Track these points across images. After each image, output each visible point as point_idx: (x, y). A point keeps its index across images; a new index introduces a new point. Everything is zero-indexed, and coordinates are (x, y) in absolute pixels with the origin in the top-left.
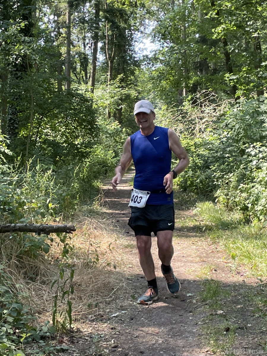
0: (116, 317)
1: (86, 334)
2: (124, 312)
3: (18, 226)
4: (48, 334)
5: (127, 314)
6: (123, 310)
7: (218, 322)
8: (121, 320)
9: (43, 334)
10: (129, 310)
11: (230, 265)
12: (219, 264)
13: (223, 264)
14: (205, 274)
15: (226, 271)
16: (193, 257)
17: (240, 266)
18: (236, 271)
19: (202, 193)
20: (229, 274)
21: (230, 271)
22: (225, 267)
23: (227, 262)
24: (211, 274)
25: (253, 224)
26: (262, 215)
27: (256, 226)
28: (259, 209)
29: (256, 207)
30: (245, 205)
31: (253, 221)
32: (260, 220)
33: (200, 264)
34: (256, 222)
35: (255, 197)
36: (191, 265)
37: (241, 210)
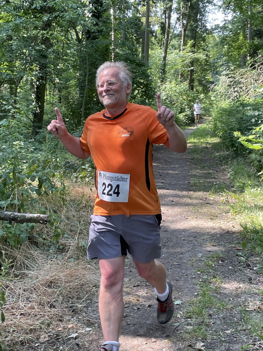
0: (75, 338)
2: (88, 329)
5: (91, 332)
6: (89, 326)
11: (240, 253)
12: (229, 251)
13: (234, 252)
14: (209, 266)
15: (235, 261)
16: (204, 239)
17: (252, 255)
18: (246, 262)
19: (242, 154)
20: (237, 266)
21: (239, 262)
22: (235, 255)
23: (239, 248)
24: (216, 266)
33: (209, 249)
36: (198, 251)
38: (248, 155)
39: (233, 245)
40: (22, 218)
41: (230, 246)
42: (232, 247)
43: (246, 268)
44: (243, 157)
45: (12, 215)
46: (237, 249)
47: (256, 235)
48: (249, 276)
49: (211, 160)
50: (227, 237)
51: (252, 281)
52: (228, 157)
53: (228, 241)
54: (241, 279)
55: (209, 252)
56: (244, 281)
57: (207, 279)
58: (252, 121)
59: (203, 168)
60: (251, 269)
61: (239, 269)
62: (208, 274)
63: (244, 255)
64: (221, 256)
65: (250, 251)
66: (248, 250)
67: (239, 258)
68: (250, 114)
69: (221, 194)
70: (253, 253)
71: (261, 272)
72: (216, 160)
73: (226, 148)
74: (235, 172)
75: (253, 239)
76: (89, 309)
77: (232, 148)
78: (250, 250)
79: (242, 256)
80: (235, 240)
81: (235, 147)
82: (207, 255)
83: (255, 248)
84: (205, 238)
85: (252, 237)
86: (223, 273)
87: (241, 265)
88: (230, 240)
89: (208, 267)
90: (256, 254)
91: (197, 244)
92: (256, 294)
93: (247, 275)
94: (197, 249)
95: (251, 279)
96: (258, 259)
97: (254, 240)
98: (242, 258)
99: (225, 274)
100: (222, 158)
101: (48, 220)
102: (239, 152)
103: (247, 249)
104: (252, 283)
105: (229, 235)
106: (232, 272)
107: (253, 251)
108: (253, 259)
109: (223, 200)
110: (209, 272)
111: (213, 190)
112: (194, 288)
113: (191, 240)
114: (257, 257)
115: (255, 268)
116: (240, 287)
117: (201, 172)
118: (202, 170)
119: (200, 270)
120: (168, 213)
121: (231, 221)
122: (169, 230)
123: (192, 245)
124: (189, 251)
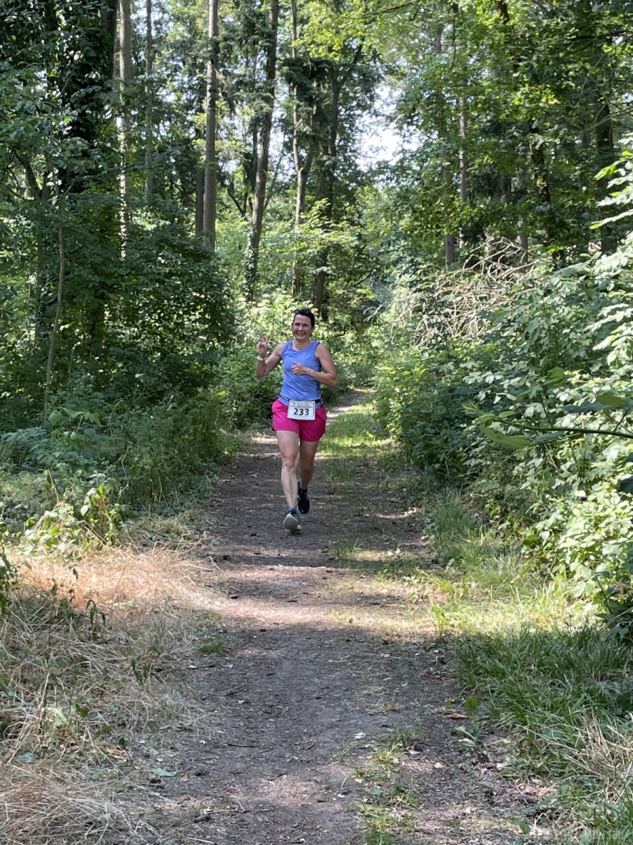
11: (462, 729)
12: (434, 723)
13: (446, 724)
14: (385, 763)
15: (449, 749)
16: (370, 695)
17: (492, 733)
18: (476, 750)
19: (456, 480)
20: (455, 761)
21: (460, 752)
22: (449, 734)
23: (459, 716)
24: (403, 764)
25: (552, 587)
26: (577, 560)
27: (560, 589)
28: (567, 545)
29: (563, 538)
30: (535, 533)
31: (555, 574)
32: (569, 574)
33: (384, 720)
34: (559, 579)
35: (562, 513)
36: (356, 725)
37: (526, 543)
38: (469, 482)
39: (444, 708)
41: (436, 710)
42: (441, 713)
43: (478, 766)
44: (459, 487)
46: (453, 718)
47: (498, 682)
48: (485, 787)
49: (378, 494)
50: (427, 689)
51: (495, 800)
52: (421, 487)
53: (431, 698)
54: (465, 794)
55: (384, 728)
56: (475, 798)
57: (381, 796)
58: (479, 396)
59: (359, 515)
60: (489, 768)
61: (461, 768)
62: (381, 783)
63: (472, 731)
64: (414, 735)
65: (485, 722)
66: (481, 720)
67: (460, 741)
68: (474, 379)
69: (408, 578)
70: (496, 725)
71: (515, 775)
72: (389, 496)
73: (416, 464)
74: (439, 524)
75: (493, 692)
77: (430, 463)
78: (485, 719)
79: (465, 736)
80: (447, 694)
81: (438, 461)
82: (380, 736)
83: (497, 714)
84: (372, 693)
85: (489, 685)
86: (421, 779)
87: (465, 759)
88: (435, 694)
89: (383, 766)
90: (502, 729)
91: (352, 709)
92: (505, 831)
93: (481, 783)
94: (352, 722)
95: (492, 794)
96: (505, 741)
97: (495, 694)
98: (466, 740)
99: (426, 784)
100: (405, 490)
102: (448, 475)
103: (478, 718)
104: (493, 802)
105: (433, 683)
106: (444, 776)
107: (494, 723)
108: (494, 741)
109: (414, 593)
110: (386, 779)
111: (386, 570)
112: (348, 820)
113: (339, 699)
114: (505, 737)
115: (499, 766)
116: (464, 814)
117: (355, 525)
118: (356, 521)
119: (362, 774)
120: (276, 631)
121: (436, 647)
122: (279, 674)
123: (338, 709)
124: (332, 726)
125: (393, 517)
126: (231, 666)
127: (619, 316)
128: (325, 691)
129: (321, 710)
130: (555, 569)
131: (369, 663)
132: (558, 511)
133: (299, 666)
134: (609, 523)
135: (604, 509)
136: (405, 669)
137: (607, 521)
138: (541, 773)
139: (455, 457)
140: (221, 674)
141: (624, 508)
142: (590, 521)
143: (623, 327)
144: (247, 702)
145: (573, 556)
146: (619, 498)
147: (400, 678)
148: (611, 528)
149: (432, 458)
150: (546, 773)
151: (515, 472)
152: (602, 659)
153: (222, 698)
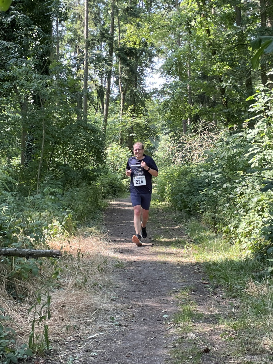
0: (94, 338)
1: (61, 357)
2: (101, 333)
3: (9, 251)
4: (26, 356)
5: (104, 335)
6: (101, 332)
7: (186, 346)
8: (98, 342)
9: (20, 356)
10: (107, 331)
11: (208, 286)
12: (198, 285)
13: (202, 285)
14: (184, 295)
15: (204, 292)
16: (176, 278)
17: (218, 287)
18: (213, 292)
19: (195, 214)
20: (206, 295)
21: (208, 292)
22: (204, 288)
24: (190, 295)
25: (234, 246)
26: (243, 237)
27: (237, 247)
28: (240, 232)
29: (238, 230)
30: (228, 228)
31: (235, 242)
32: (240, 242)
33: (182, 284)
34: (237, 243)
35: (237, 221)
36: (173, 286)
37: (225, 232)
38: (201, 214)
39: (201, 281)
40: (38, 253)
41: (199, 281)
43: (214, 296)
44: (196, 217)
45: (30, 252)
46: (205, 284)
48: (217, 301)
49: (165, 220)
50: (195, 276)
52: (181, 217)
53: (196, 278)
55: (182, 286)
58: (205, 181)
60: (217, 296)
61: (208, 296)
63: (211, 287)
64: (192, 288)
65: (215, 284)
67: (207, 289)
68: (204, 175)
69: (182, 246)
70: (218, 285)
72: (169, 221)
73: (178, 210)
74: (191, 229)
76: (98, 322)
77: (185, 208)
79: (209, 288)
80: (202, 277)
81: (188, 207)
82: (181, 288)
83: (219, 281)
86: (196, 299)
87: (210, 294)
88: (198, 277)
90: (221, 286)
91: (170, 282)
93: (215, 300)
94: (171, 285)
95: (219, 302)
96: (222, 289)
98: (210, 289)
100: (175, 219)
101: (60, 255)
102: (192, 212)
108: (218, 290)
109: (185, 250)
111: (174, 244)
113: (166, 279)
115: (221, 296)
116: (211, 307)
117: (159, 230)
118: (159, 229)
119: (177, 297)
120: (139, 262)
121: (196, 265)
122: (143, 273)
123: (166, 282)
124: (165, 286)
125: (172, 228)
126: (127, 271)
127: (255, 151)
128: (160, 277)
129: (160, 282)
130: (235, 241)
131: (174, 270)
132: (236, 220)
133: (150, 271)
134: (254, 224)
135: (253, 218)
136: (186, 271)
137: (253, 223)
138: (234, 297)
139: (195, 205)
140: (124, 273)
141: (259, 218)
142: (248, 222)
143: (257, 155)
144: (135, 280)
145: (242, 236)
146: (257, 215)
147: (185, 274)
148: (255, 225)
149: (186, 206)
150: (236, 297)
151: (219, 209)
152: (253, 266)
153: (126, 280)
